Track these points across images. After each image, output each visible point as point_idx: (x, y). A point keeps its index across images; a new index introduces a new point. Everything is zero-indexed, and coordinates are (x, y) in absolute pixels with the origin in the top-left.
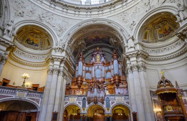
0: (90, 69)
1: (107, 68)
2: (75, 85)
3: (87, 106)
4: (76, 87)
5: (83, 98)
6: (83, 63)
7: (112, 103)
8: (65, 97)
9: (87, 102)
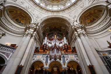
0: (51, 42)
1: (60, 42)
2: (42, 50)
3: (49, 62)
4: (42, 51)
5: (46, 56)
6: (48, 38)
7: (67, 59)
8: (34, 55)
9: (49, 59)
